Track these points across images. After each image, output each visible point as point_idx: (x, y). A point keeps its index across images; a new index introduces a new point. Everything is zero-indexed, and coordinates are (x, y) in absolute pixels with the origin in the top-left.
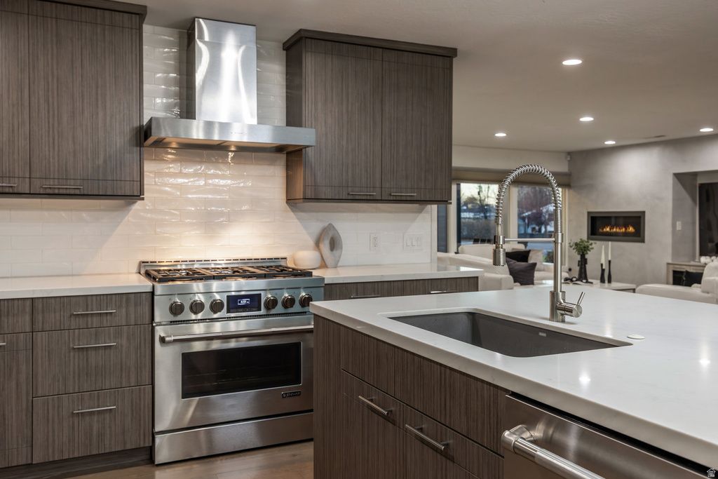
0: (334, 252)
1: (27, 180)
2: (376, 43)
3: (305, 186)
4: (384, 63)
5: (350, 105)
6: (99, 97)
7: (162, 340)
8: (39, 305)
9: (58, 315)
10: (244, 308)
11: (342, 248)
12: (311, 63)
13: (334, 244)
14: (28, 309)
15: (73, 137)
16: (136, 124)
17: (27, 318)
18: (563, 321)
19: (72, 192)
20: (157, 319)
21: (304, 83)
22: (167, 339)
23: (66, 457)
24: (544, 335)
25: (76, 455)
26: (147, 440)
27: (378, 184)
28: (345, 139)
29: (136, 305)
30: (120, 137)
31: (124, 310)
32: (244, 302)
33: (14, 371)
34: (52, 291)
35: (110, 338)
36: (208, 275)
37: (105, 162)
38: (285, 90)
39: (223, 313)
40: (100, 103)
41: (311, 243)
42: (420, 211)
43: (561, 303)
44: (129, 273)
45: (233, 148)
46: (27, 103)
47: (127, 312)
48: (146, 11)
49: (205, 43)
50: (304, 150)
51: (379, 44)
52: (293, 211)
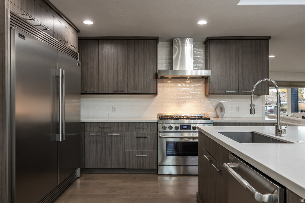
0: (222, 112)
1: (127, 90)
2: (236, 38)
3: (209, 89)
4: (239, 45)
5: (226, 61)
6: (145, 65)
7: (160, 137)
8: (128, 125)
9: (132, 127)
10: (186, 129)
11: (225, 111)
12: (211, 48)
13: (222, 109)
14: (125, 125)
15: (138, 77)
16: (155, 72)
17: (125, 127)
18: (281, 136)
19: (138, 93)
20: (159, 131)
21: (209, 55)
22: (161, 137)
23: (134, 168)
24: (272, 140)
25: (137, 168)
26: (156, 167)
27: (237, 88)
28: (224, 72)
29: (153, 126)
30: (151, 76)
31: (150, 127)
32: (185, 127)
33: (122, 142)
34: (131, 121)
35: (146, 135)
36: (175, 118)
37: (147, 84)
38: (204, 58)
39: (179, 130)
40: (145, 67)
41: (214, 109)
42: (258, 98)
43: (279, 129)
44: (155, 117)
45: (189, 78)
46: (127, 69)
47: (150, 128)
48: (158, 38)
49: (177, 46)
50: (209, 77)
51: (237, 38)
52: (207, 98)
